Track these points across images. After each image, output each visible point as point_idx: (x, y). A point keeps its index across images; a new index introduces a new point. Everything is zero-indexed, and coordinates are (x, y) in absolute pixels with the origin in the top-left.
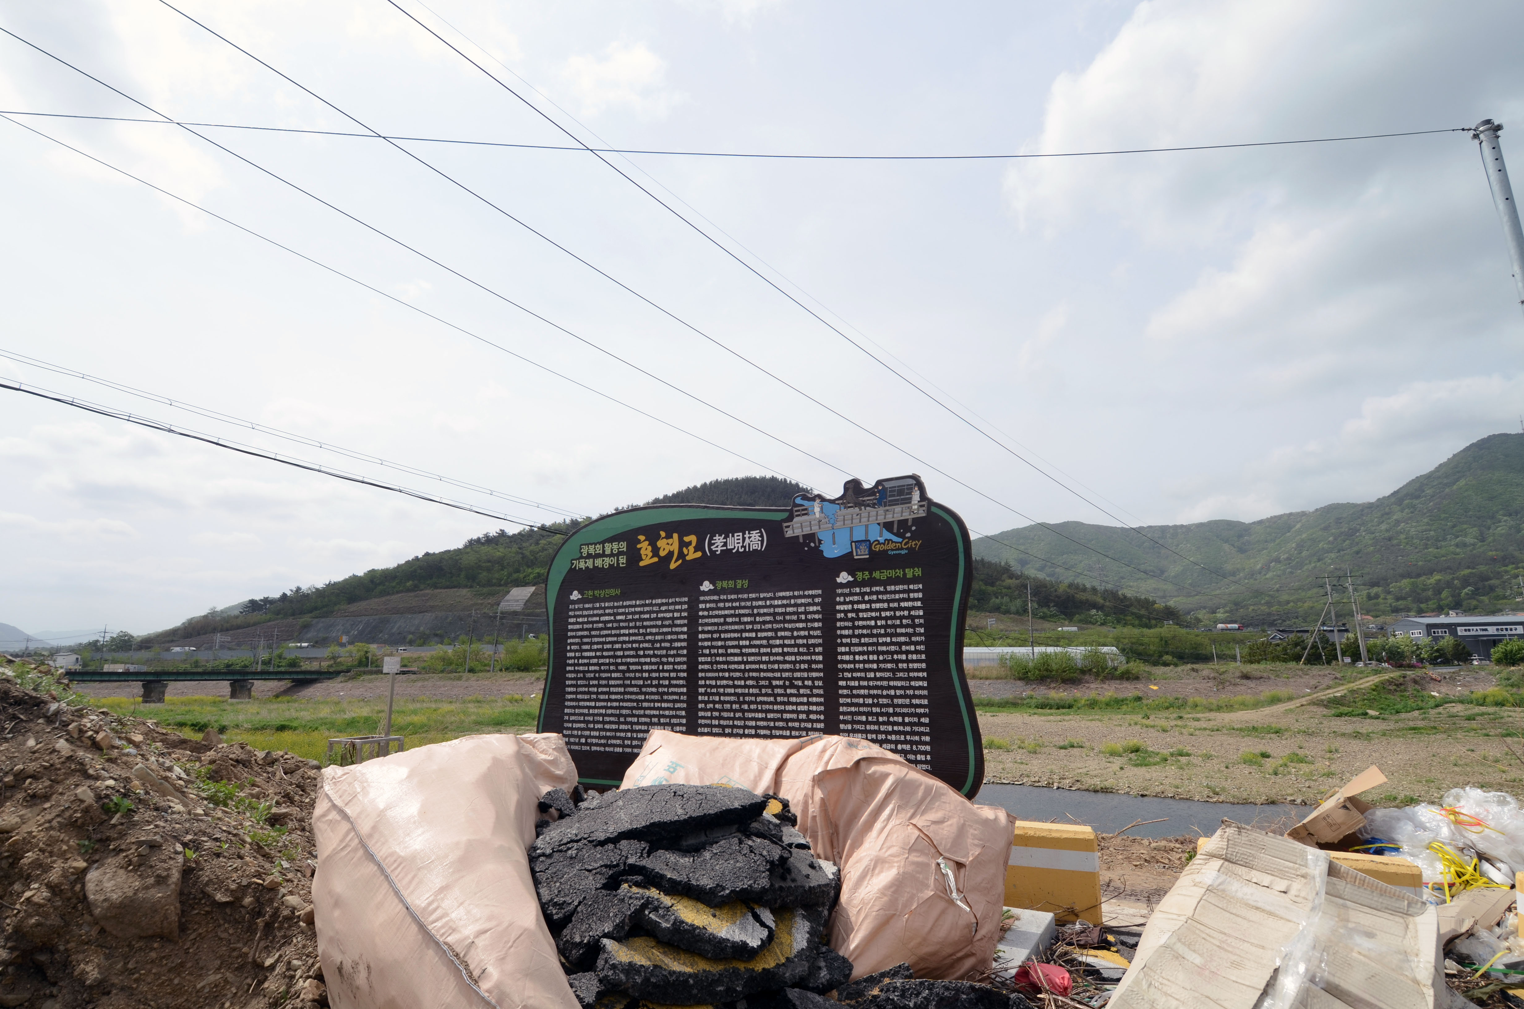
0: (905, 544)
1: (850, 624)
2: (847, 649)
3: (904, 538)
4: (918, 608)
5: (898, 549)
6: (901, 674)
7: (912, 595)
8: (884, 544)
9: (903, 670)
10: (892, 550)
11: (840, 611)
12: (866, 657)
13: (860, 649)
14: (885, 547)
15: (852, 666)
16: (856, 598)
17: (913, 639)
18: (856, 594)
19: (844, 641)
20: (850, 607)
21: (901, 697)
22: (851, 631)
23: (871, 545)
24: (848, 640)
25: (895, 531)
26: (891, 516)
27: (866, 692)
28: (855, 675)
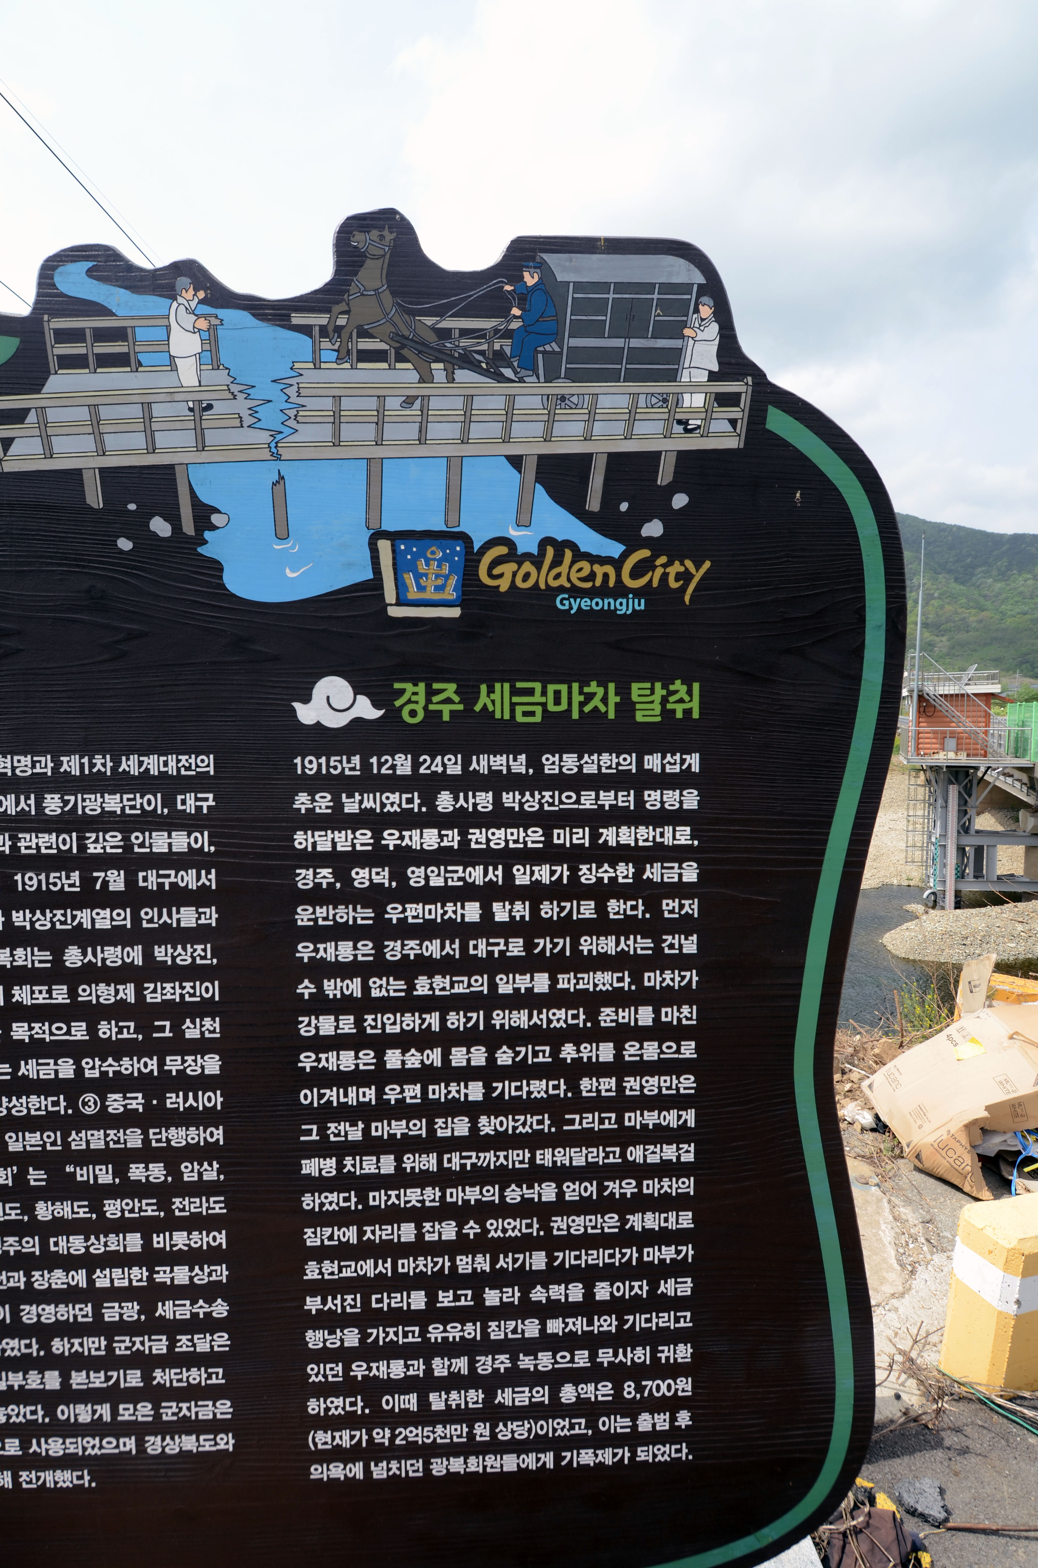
0: (637, 572)
1: (363, 915)
2: (347, 1024)
3: (633, 542)
4: (679, 854)
5: (603, 591)
6: (589, 1121)
7: (653, 798)
8: (537, 562)
9: (598, 1104)
10: (575, 592)
11: (315, 859)
12: (435, 1057)
13: (410, 1021)
14: (544, 578)
15: (370, 1094)
16: (394, 801)
17: (652, 979)
18: (394, 783)
19: (332, 988)
20: (363, 839)
21: (583, 1207)
22: (366, 948)
23: (472, 559)
24: (354, 987)
25: (594, 503)
26: (577, 428)
27: (431, 1195)
28: (379, 1129)
